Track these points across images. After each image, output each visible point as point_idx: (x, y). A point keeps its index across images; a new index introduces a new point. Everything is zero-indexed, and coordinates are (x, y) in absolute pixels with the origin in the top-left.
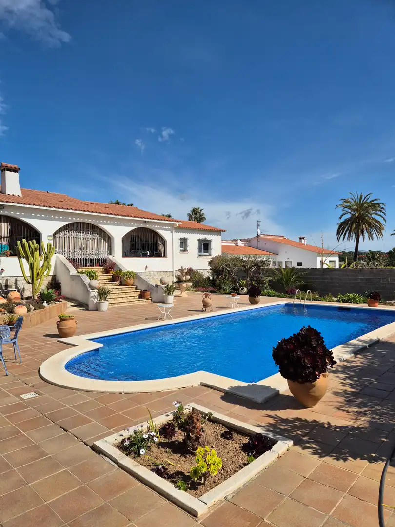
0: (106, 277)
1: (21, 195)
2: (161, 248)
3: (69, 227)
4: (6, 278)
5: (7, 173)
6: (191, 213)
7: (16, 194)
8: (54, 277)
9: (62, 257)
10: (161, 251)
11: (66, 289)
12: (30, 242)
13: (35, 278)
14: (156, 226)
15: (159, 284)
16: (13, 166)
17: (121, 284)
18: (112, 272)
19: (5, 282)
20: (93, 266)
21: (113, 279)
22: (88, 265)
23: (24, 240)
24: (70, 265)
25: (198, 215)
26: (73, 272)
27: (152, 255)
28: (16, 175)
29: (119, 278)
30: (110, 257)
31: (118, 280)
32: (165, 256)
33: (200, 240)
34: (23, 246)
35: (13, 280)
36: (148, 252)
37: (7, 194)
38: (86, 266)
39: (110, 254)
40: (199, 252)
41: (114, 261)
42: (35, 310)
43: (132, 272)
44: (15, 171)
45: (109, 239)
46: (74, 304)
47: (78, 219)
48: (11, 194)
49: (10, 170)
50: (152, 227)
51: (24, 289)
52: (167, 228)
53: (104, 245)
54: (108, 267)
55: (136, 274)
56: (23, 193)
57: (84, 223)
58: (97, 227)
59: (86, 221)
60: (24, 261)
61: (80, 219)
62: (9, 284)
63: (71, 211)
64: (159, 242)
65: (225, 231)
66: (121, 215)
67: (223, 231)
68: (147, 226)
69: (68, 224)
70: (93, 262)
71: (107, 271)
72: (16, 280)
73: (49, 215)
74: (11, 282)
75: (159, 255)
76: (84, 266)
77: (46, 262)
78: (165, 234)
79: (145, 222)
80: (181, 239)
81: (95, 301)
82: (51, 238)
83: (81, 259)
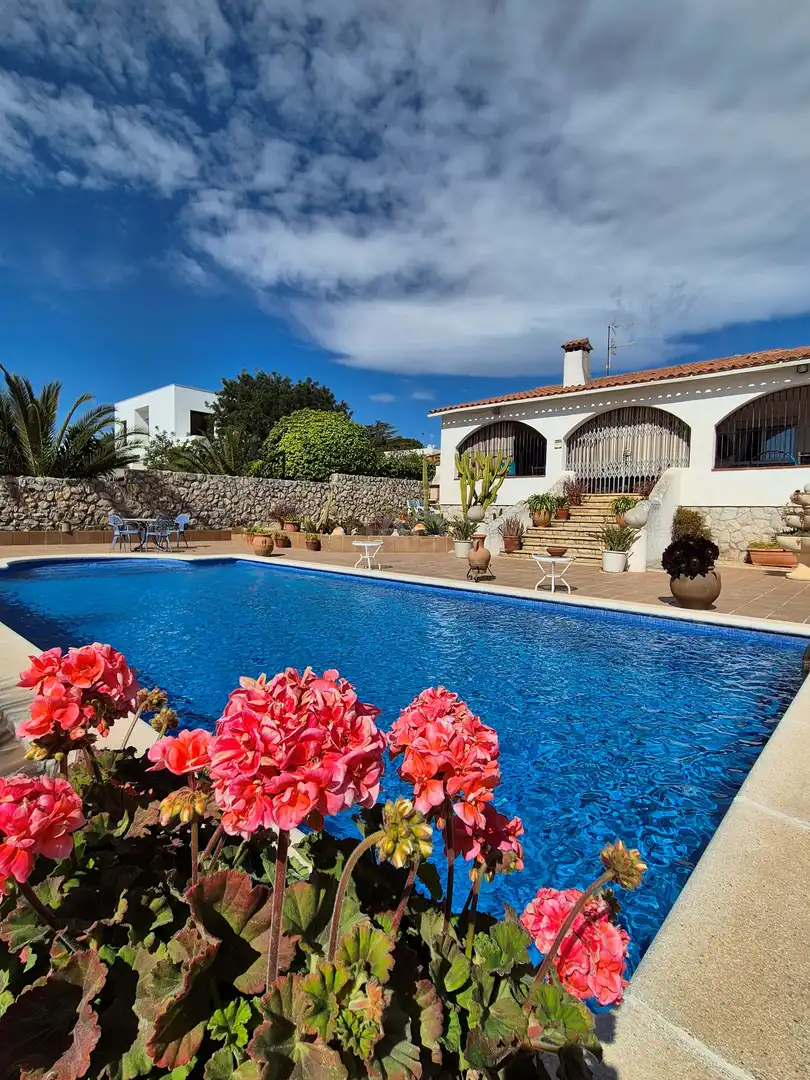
79: (797, 369)
82: (559, 445)
83: (621, 478)
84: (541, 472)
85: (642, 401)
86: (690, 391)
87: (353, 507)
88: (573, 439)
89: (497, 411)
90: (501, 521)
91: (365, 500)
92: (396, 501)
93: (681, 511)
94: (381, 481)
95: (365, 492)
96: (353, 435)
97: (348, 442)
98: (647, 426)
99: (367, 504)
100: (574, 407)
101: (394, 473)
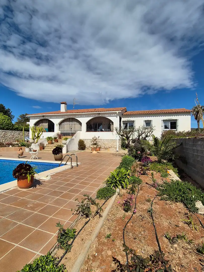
3: (66, 120)
14: (106, 115)
36: (103, 129)
52: (113, 115)
64: (111, 123)
79: (98, 113)
82: (57, 125)
83: (70, 133)
84: (53, 131)
86: (81, 116)
87: (5, 139)
88: (60, 124)
89: (43, 116)
90: (39, 143)
91: (9, 137)
92: (20, 137)
93: (80, 140)
94: (15, 132)
95: (9, 135)
96: (5, 119)
97: (3, 121)
98: (75, 122)
99: (10, 138)
100: (60, 117)
101: (19, 130)
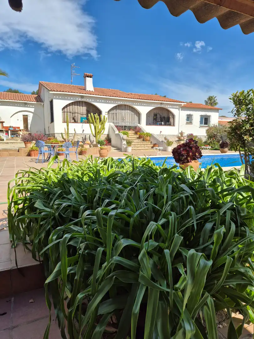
0: (135, 136)
1: (93, 91)
2: (171, 120)
3: (116, 107)
4: (85, 135)
5: (87, 78)
6: (207, 100)
7: (91, 90)
8: (108, 135)
9: (112, 124)
10: (171, 122)
11: (113, 142)
12: (95, 115)
13: (97, 134)
14: (168, 106)
15: (164, 140)
16: (90, 74)
17: (143, 140)
18: (139, 133)
19: (84, 136)
20: (129, 130)
21: (140, 138)
22: (126, 129)
23: (92, 114)
24: (115, 129)
25: (213, 101)
26: (117, 132)
27: (165, 125)
28: (91, 79)
29: (142, 136)
30: (139, 125)
31: (142, 138)
32: (174, 125)
33: (201, 116)
34: (91, 116)
35: (88, 135)
36: (163, 123)
37: (87, 90)
38: (125, 130)
39: (139, 123)
40: (200, 124)
41: (140, 127)
42: (93, 147)
43: (149, 133)
44: (90, 77)
45: (138, 114)
46: (116, 149)
47: (121, 102)
48: (89, 90)
49: (88, 77)
50: (166, 107)
51: (93, 141)
52: (176, 107)
53: (136, 118)
54: (137, 130)
55: (151, 134)
56: (94, 90)
57: (125, 105)
58: (132, 107)
59: (126, 103)
60: (92, 125)
61: (122, 103)
62: (86, 138)
63: (117, 98)
64: (170, 116)
65: (221, 109)
66: (146, 100)
67: (220, 109)
68: (163, 106)
69: (116, 106)
70: (130, 128)
71: (136, 133)
72: (90, 136)
73: (106, 101)
74: (88, 136)
75: (170, 125)
76: (124, 130)
77: (102, 126)
78: (174, 111)
79: (161, 103)
80: (187, 115)
81: (125, 146)
82: (107, 114)
83: (123, 126)
85: (128, 104)
89: (82, 97)
98: (128, 111)
